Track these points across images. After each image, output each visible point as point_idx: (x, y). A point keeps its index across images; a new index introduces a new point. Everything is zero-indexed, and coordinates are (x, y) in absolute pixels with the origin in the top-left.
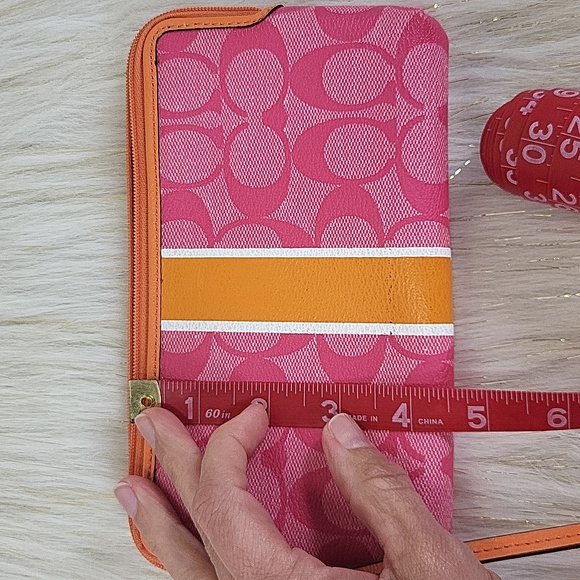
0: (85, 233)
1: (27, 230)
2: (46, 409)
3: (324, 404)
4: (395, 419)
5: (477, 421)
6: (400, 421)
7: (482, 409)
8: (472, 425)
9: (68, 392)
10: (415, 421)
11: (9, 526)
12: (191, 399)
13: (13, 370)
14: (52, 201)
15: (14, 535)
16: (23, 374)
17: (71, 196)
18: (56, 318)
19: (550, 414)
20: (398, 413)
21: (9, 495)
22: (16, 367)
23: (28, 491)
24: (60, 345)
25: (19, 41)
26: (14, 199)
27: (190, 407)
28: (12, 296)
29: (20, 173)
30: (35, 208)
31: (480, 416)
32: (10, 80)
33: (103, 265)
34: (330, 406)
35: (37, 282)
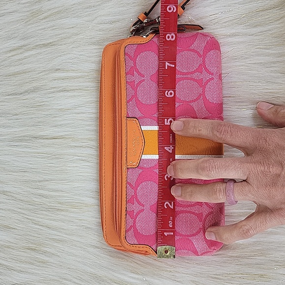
0: (82, 103)
1: (58, 103)
2: (66, 171)
3: (166, 179)
6: (171, 150)
7: (166, 120)
9: (75, 165)
10: (171, 144)
11: (51, 216)
12: (165, 233)
13: (54, 157)
14: (68, 91)
15: (54, 220)
16: (58, 158)
17: (76, 89)
18: (70, 136)
19: (168, 96)
20: (169, 151)
21: (53, 205)
22: (54, 155)
23: (60, 203)
24: (71, 147)
25: (54, 28)
26: (52, 90)
27: (168, 233)
28: (53, 128)
29: (55, 80)
30: (62, 94)
31: (169, 120)
32: (50, 43)
33: (89, 116)
34: (167, 177)
35: (62, 123)
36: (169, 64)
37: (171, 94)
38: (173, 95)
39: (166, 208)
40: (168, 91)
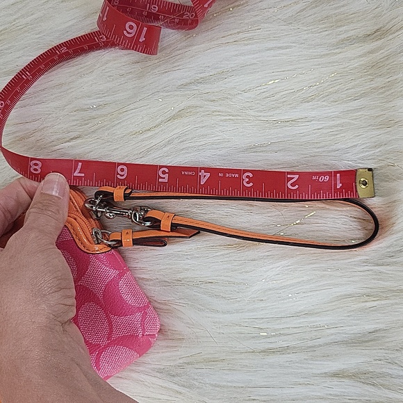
3: (251, 184)
4: (208, 175)
5: (164, 172)
6: (205, 174)
7: (160, 180)
8: (167, 170)
12: (338, 187)
20: (206, 178)
27: (338, 182)
31: (162, 175)
34: (248, 183)
36: (78, 171)
37: (122, 170)
38: (125, 167)
39: (297, 186)
40: (118, 174)
